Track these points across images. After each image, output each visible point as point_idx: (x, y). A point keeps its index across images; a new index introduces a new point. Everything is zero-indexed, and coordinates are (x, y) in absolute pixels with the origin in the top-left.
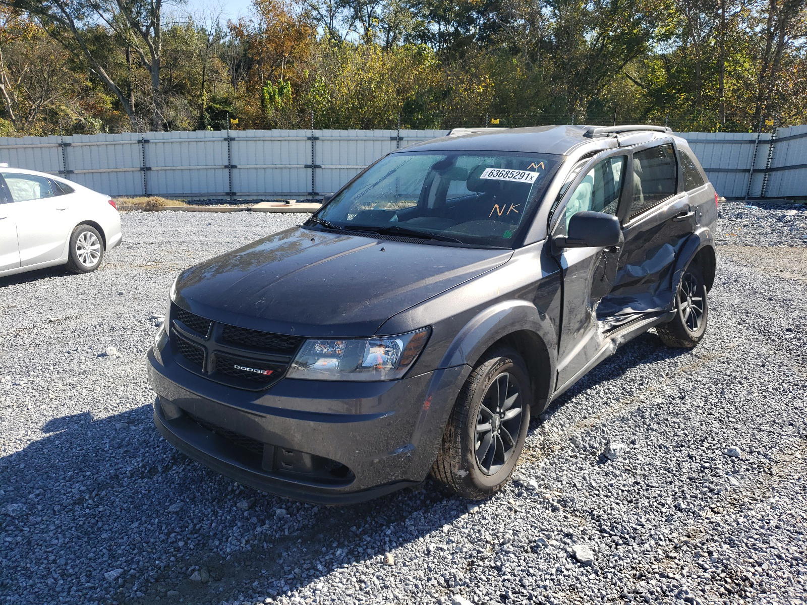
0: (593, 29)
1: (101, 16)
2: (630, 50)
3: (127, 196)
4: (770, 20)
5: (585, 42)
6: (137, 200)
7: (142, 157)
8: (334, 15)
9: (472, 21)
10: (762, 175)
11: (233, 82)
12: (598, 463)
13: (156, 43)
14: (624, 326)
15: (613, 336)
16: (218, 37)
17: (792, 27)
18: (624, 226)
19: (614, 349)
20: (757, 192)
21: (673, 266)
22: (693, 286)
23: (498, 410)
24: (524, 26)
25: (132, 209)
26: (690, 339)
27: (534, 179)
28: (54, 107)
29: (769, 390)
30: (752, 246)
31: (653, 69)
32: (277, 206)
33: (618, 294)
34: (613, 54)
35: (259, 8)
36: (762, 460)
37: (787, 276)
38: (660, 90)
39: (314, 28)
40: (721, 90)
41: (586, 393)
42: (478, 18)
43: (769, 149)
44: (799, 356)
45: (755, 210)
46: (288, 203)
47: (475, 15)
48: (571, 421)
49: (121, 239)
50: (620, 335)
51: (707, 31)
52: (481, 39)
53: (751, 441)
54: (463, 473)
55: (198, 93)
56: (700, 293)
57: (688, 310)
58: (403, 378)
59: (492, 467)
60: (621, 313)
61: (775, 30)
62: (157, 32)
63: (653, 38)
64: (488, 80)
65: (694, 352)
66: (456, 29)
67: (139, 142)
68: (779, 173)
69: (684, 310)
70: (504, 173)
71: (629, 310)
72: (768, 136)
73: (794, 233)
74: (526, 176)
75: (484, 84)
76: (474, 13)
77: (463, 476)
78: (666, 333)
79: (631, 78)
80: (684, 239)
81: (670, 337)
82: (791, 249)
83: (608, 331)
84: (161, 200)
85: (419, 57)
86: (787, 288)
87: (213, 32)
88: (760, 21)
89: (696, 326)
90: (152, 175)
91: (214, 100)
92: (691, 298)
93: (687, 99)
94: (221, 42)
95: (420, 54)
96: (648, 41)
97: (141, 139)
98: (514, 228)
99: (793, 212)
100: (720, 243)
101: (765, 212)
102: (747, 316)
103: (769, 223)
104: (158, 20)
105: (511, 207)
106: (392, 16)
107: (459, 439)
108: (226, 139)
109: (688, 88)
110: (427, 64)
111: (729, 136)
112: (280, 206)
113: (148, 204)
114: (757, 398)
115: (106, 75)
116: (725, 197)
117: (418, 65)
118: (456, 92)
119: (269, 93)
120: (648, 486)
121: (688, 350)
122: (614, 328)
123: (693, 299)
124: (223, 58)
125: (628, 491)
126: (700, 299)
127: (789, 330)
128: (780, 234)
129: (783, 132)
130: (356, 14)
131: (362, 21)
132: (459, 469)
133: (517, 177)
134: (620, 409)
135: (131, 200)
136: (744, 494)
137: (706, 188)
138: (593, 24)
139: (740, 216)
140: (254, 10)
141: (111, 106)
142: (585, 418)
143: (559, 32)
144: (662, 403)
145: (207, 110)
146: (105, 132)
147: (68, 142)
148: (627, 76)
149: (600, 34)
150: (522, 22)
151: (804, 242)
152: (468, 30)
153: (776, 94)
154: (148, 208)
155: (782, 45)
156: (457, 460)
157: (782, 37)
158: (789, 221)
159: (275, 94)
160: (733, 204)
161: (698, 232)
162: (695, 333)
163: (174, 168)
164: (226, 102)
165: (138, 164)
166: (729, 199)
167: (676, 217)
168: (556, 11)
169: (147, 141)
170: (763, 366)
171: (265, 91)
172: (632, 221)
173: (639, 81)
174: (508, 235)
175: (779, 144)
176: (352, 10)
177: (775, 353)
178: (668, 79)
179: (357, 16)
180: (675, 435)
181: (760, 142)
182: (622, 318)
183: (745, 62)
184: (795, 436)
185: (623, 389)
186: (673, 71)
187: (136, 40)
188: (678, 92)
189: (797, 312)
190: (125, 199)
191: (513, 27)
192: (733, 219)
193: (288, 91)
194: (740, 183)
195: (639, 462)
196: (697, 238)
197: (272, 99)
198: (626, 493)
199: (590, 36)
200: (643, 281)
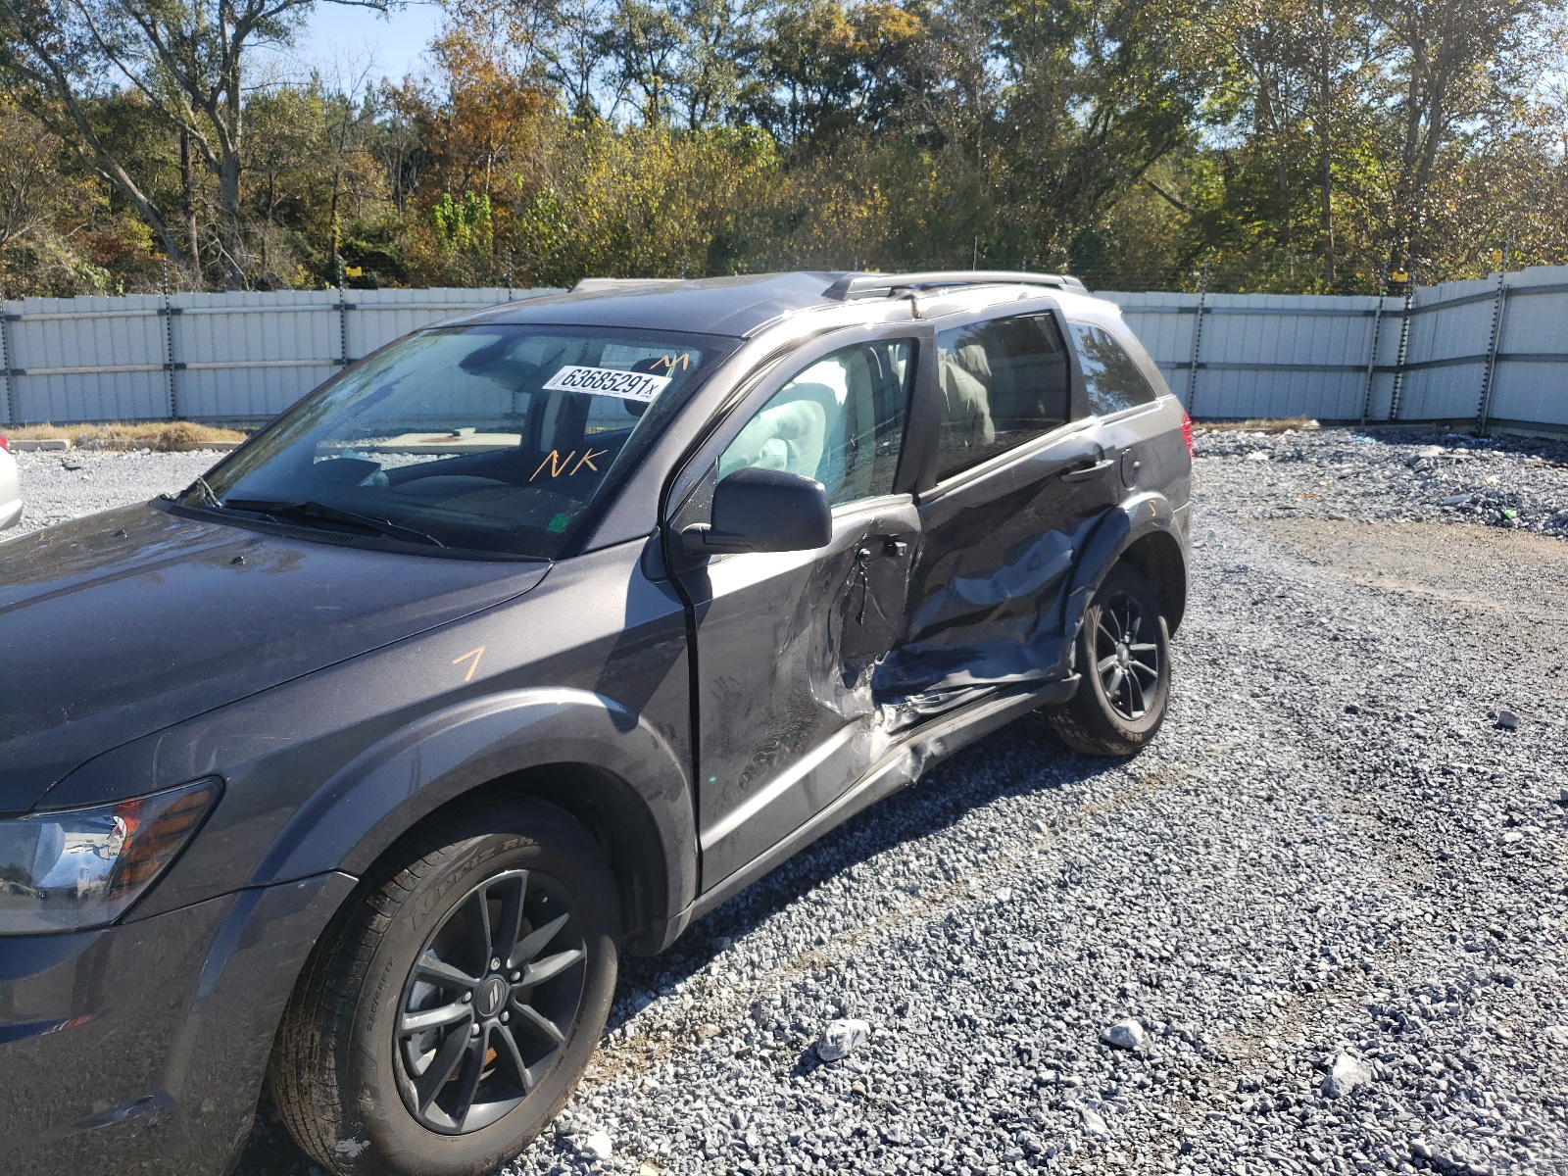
0: (1086, 99)
1: (123, 68)
2: (1155, 139)
3: (122, 421)
4: (1414, 85)
5: (1071, 125)
6: (142, 429)
7: (166, 342)
8: (589, 69)
9: (853, 83)
10: (1391, 377)
11: (397, 198)
12: (795, 1072)
13: (232, 122)
14: (943, 717)
15: (916, 740)
16: (369, 112)
17: (1455, 97)
18: (921, 495)
19: (914, 770)
20: (1382, 411)
21: (1068, 580)
22: (1133, 620)
23: (495, 965)
24: (955, 92)
25: (130, 448)
26: (1122, 738)
27: (657, 393)
28: (31, 245)
29: (1264, 860)
30: (1342, 519)
31: (1201, 175)
32: (432, 441)
33: (940, 642)
34: (1124, 148)
35: (442, 57)
36: (1185, 1055)
37: (1389, 583)
38: (1215, 215)
39: (551, 94)
40: (1326, 216)
41: (850, 877)
42: (866, 77)
43: (1401, 327)
44: (1354, 772)
45: (1369, 445)
46: (457, 434)
47: (861, 73)
48: (783, 951)
49: (19, 513)
50: (932, 739)
51: (1301, 108)
52: (874, 117)
53: (1180, 1000)
54: (352, 1147)
55: (328, 220)
56: (1150, 633)
57: (1119, 672)
58: (119, 922)
59: (479, 1112)
60: (941, 685)
61: (1424, 103)
62: (233, 101)
63: (1198, 118)
64: (877, 195)
65: (1131, 767)
66: (824, 99)
67: (161, 312)
68: (1421, 374)
69: (1108, 675)
70: (598, 377)
71: (962, 677)
72: (1398, 303)
73: (1430, 492)
74: (642, 383)
75: (870, 203)
76: (859, 68)
77: (353, 1154)
78: (1068, 726)
79: (1161, 193)
80: (1095, 519)
81: (1077, 734)
82: (1416, 525)
83: (906, 728)
84: (193, 428)
85: (744, 150)
86: (1379, 612)
87: (361, 101)
88: (1399, 87)
89: (1139, 707)
90: (187, 379)
91: (357, 232)
92: (1127, 645)
93: (1266, 233)
94: (377, 120)
95: (745, 143)
96: (1188, 122)
97: (164, 306)
98: (577, 507)
99: (1436, 450)
100: (1280, 513)
101: (1387, 450)
102: (1276, 678)
103: (1387, 473)
104: (236, 78)
105: (586, 458)
106: (698, 71)
107: (331, 1063)
108: (337, 307)
109: (1264, 211)
110: (760, 163)
111: (1342, 302)
112: (440, 440)
113: (165, 437)
114: (1231, 883)
115: (130, 183)
116: (1319, 420)
117: (741, 166)
118: (817, 217)
119: (446, 218)
120: (885, 1140)
121: (1117, 762)
122: (920, 721)
123: (1133, 647)
124: (377, 153)
125: (829, 1159)
126: (1153, 646)
127: (1351, 710)
128: (1403, 493)
129: (1426, 294)
130: (629, 67)
131: (643, 84)
132: (339, 1139)
133: (621, 388)
134: (913, 916)
135: (130, 429)
136: (1111, 1159)
137: (1161, 407)
138: (1086, 89)
139: (1338, 457)
140: (432, 58)
141: (151, 243)
142: (820, 942)
143: (1018, 106)
144: (1012, 901)
145: (341, 252)
146: (116, 293)
147: (14, 312)
148: (1155, 188)
149: (1099, 110)
150: (952, 85)
151: (1444, 511)
152: (848, 100)
153: (1426, 223)
154: (165, 445)
155: (1438, 131)
156: (330, 1115)
157: (1434, 117)
158: (1425, 469)
159: (457, 220)
160: (1331, 434)
161: (1128, 505)
162: (1134, 724)
163: (232, 364)
164: (380, 236)
165: (159, 357)
166: (1326, 423)
167: (1066, 471)
168: (1017, 66)
169: (177, 312)
170: (1269, 799)
171: (438, 214)
172: (943, 485)
173: (1178, 198)
174: (560, 523)
175: (1420, 318)
176: (622, 61)
177: (1306, 766)
178: (1228, 195)
179: (630, 74)
180: (1010, 989)
181: (1384, 314)
182: (942, 696)
183: (1368, 164)
184: (1282, 986)
185: (941, 862)
186: (1237, 178)
187: (192, 116)
188: (1248, 219)
189: (1380, 667)
190: (118, 427)
191: (931, 96)
192: (1325, 462)
193: (484, 214)
194: (1349, 393)
195: (891, 1068)
196: (1123, 516)
197: (451, 228)
198: (822, 1163)
199: (1082, 113)
200: (996, 613)
